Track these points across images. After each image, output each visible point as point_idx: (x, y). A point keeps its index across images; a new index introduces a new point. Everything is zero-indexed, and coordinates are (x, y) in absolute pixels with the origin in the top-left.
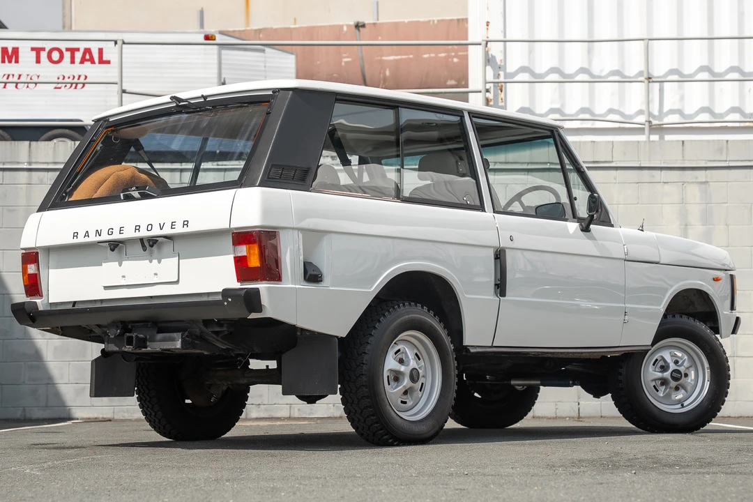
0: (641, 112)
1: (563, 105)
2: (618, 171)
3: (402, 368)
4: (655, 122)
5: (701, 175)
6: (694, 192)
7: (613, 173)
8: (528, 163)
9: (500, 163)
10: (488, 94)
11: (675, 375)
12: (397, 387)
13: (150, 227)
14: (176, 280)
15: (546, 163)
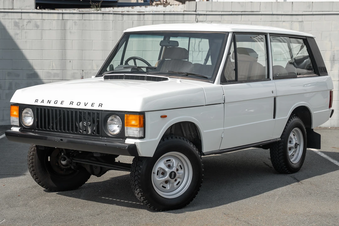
2: (262, 16)
5: (300, 18)
6: (296, 25)
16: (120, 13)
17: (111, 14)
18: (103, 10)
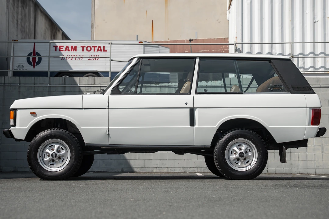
16: (174, 86)
17: (167, 87)
18: (161, 85)
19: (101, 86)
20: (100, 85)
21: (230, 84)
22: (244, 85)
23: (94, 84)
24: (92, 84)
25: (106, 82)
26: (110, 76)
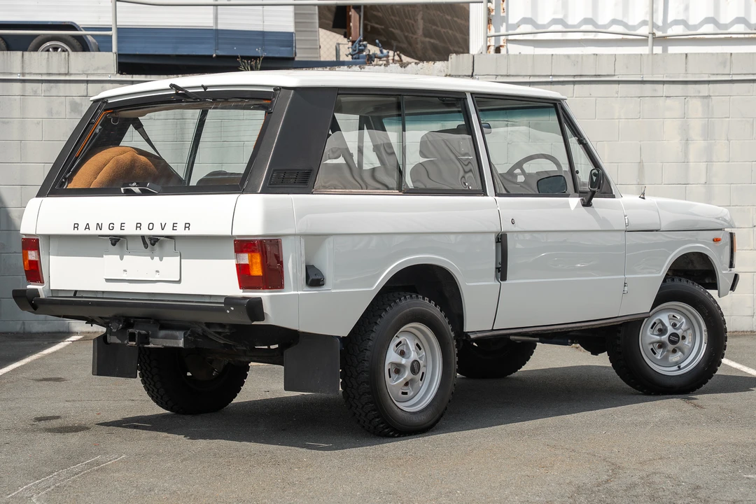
0: (644, 23)
1: (566, 16)
2: (621, 85)
3: (404, 361)
4: (659, 34)
5: (704, 89)
6: (696, 106)
7: (615, 86)
8: (530, 76)
9: (502, 76)
10: (489, 4)
11: (672, 338)
12: (398, 379)
13: (151, 225)
14: (178, 279)
15: (549, 76)
19: (89, 78)
20: (84, 78)
21: (471, 74)
22: (513, 76)
23: (66, 74)
24: (59, 74)
25: (103, 68)
26: (114, 48)
